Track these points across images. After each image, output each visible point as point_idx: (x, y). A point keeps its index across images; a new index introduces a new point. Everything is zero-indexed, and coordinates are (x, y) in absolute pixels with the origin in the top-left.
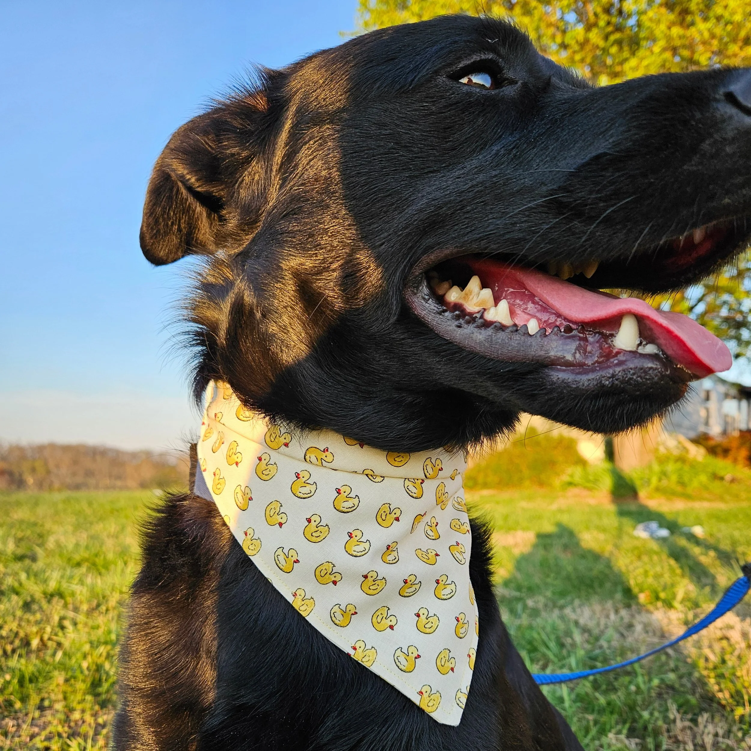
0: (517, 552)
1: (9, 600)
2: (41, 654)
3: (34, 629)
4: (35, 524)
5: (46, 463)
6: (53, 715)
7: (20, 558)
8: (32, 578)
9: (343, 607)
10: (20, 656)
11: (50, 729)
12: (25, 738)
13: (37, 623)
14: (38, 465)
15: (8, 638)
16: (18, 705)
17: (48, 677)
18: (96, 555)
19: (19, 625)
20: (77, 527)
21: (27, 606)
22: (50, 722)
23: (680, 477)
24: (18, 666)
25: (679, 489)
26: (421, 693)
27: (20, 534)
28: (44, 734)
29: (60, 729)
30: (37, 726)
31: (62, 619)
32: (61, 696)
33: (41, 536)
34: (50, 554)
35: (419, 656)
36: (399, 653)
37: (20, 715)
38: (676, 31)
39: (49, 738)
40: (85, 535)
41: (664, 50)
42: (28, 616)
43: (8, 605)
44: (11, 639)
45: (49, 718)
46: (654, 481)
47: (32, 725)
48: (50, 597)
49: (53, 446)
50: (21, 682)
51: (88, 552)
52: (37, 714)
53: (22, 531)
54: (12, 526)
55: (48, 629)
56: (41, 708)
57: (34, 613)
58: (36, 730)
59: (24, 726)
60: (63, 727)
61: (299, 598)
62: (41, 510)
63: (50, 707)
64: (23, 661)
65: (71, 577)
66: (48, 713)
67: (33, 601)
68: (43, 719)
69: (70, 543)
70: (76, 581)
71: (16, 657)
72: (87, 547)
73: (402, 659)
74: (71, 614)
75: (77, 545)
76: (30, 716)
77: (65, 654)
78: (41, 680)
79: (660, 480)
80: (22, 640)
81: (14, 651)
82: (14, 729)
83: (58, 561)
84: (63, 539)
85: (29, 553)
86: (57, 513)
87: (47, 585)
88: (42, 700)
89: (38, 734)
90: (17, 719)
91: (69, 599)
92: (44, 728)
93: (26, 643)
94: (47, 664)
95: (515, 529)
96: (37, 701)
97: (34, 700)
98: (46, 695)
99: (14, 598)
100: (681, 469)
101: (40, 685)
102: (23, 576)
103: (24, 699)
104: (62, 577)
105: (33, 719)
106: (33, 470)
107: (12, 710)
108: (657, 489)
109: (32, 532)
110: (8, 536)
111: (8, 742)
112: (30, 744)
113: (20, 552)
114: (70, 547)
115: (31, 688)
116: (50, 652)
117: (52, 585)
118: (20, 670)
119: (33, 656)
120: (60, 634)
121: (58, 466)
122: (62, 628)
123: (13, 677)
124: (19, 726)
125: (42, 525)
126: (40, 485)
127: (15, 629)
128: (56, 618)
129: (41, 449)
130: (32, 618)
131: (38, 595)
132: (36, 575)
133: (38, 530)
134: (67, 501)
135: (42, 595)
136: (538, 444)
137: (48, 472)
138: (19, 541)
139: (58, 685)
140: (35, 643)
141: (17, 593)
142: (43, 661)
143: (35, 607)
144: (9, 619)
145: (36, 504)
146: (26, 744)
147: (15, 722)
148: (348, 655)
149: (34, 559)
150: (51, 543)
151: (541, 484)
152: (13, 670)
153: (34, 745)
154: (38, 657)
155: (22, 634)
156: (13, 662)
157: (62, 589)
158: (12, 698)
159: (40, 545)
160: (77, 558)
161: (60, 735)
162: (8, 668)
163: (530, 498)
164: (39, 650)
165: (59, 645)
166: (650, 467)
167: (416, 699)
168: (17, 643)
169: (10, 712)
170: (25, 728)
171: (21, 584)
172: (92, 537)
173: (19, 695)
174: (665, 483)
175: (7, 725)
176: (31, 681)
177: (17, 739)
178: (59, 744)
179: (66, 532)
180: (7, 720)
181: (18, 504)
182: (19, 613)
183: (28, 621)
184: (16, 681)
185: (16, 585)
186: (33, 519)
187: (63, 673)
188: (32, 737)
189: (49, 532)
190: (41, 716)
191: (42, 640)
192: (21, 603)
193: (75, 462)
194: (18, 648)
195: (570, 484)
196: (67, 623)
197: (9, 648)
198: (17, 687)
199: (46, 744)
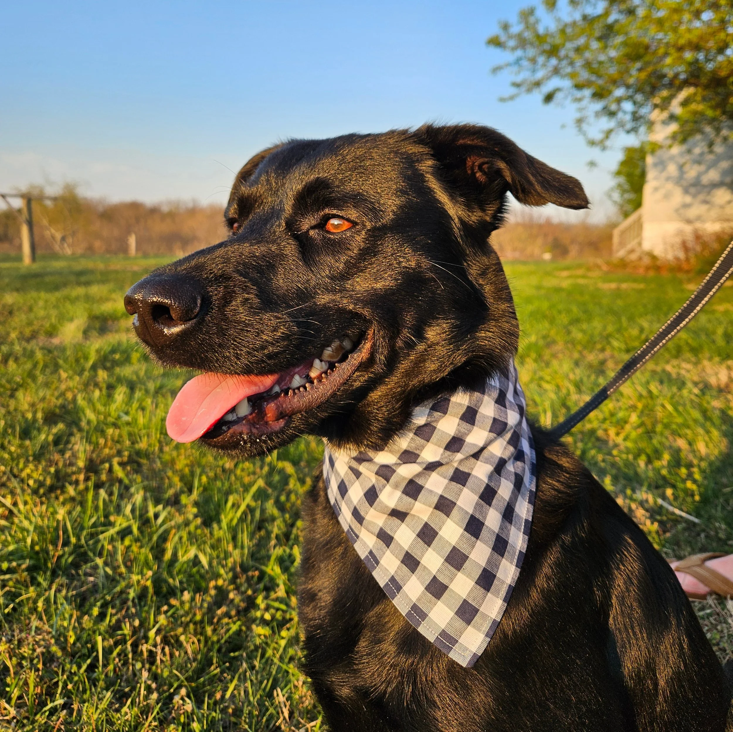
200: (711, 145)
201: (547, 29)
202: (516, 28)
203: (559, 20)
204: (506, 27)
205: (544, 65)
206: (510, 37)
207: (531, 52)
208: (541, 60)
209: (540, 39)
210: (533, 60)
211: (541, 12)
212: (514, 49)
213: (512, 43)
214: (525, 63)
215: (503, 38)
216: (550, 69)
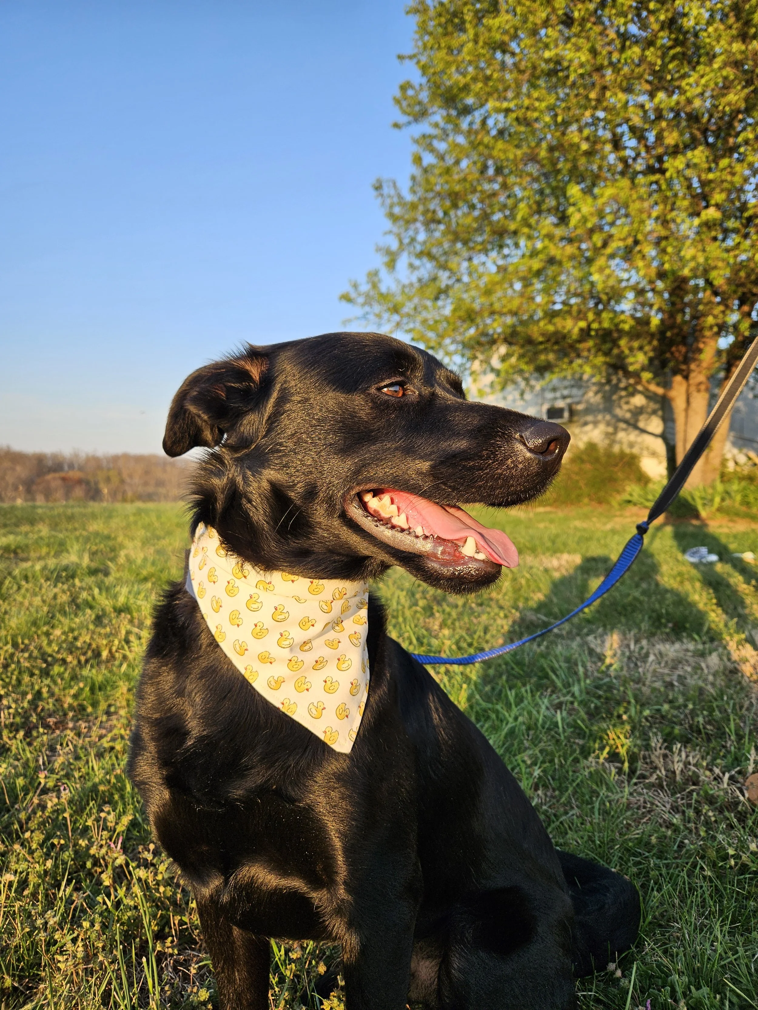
0: (557, 575)
1: (84, 615)
2: (109, 665)
3: (105, 642)
4: (108, 538)
5: (120, 474)
6: (118, 720)
7: (93, 572)
8: (104, 594)
9: (276, 678)
10: (92, 666)
11: (115, 731)
12: (95, 738)
13: (107, 636)
14: (112, 473)
15: (82, 648)
16: (90, 709)
17: (114, 687)
18: (162, 571)
19: (92, 638)
20: (145, 542)
21: (99, 620)
22: (115, 726)
23: (745, 496)
24: (90, 675)
25: (744, 509)
26: (325, 732)
27: (94, 548)
28: (110, 735)
29: (122, 732)
30: (104, 728)
31: (128, 633)
32: (124, 703)
33: (113, 550)
34: (120, 568)
35: (324, 708)
36: (311, 706)
37: (91, 718)
38: (737, 46)
39: (113, 740)
40: (152, 550)
41: (725, 65)
42: (98, 629)
43: (82, 618)
44: (84, 650)
45: (115, 722)
46: (717, 500)
47: (101, 727)
48: (119, 611)
49: (126, 457)
50: (92, 690)
51: (154, 568)
52: (104, 718)
53: (96, 545)
54: (87, 540)
55: (116, 642)
56: (108, 713)
57: (105, 627)
58: (104, 732)
59: (94, 728)
60: (125, 730)
61: (249, 671)
62: (115, 523)
63: (116, 713)
64: (94, 671)
65: (139, 593)
66: (114, 717)
67: (104, 614)
68: (110, 723)
69: (139, 557)
70: (142, 596)
71: (89, 667)
72: (153, 564)
73: (313, 710)
74: (136, 630)
75: (145, 559)
76: (100, 719)
77: (129, 666)
78: (109, 688)
79: (723, 500)
80: (93, 651)
81: (87, 661)
82: (86, 730)
83: (126, 575)
84: (133, 555)
85: (102, 567)
86: (128, 526)
87: (117, 601)
88: (110, 706)
89: (105, 736)
90: (89, 722)
91: (135, 614)
92: (110, 731)
93: (97, 654)
94: (114, 674)
95: (562, 552)
96: (105, 707)
97: (103, 706)
98: (113, 702)
99: (88, 611)
100: (744, 489)
101: (108, 693)
102: (96, 591)
103: (95, 704)
104: (130, 592)
105: (101, 722)
106: (108, 480)
107: (85, 713)
108: (719, 510)
109: (105, 546)
110: (84, 551)
111: (81, 741)
112: (99, 744)
113: (94, 565)
114: (139, 561)
115: (100, 696)
116: (117, 663)
117: (122, 600)
118: (92, 678)
119: (103, 667)
120: (126, 647)
121: (131, 476)
122: (127, 642)
123: (85, 686)
124: (90, 728)
125: (115, 539)
126: (114, 495)
127: (88, 641)
128: (123, 632)
129: (116, 459)
130: (103, 631)
131: (109, 609)
132: (108, 589)
133: (111, 543)
134: (139, 513)
135: (112, 610)
136: (597, 460)
137: (122, 481)
138: (93, 554)
139: (122, 694)
140: (105, 654)
141: (91, 607)
142: (111, 671)
143: (106, 621)
144: (84, 631)
145: (110, 517)
146: (95, 743)
147: (87, 724)
148: (278, 709)
149: (107, 574)
150: (122, 560)
151: (600, 502)
152: (85, 679)
153: (102, 744)
154: (106, 668)
155: (94, 646)
156: (86, 672)
157: (129, 604)
158: (85, 703)
159: (112, 560)
160: (144, 573)
161: (122, 737)
162: (82, 676)
163: (586, 517)
164: (108, 661)
165: (125, 657)
166: (713, 487)
167: (321, 736)
168: (90, 654)
169: (83, 715)
170: (95, 731)
171: (94, 598)
172: (158, 552)
173: (90, 701)
174: (727, 502)
175: (80, 725)
176: (100, 689)
177: (87, 739)
178: (122, 745)
179: (135, 548)
180: (80, 722)
181: (94, 516)
182: (91, 627)
183: (100, 634)
184: (87, 689)
185: (90, 598)
186: (106, 532)
187: (127, 683)
188: (101, 737)
189: (122, 547)
190: (108, 720)
191: (110, 651)
192: (93, 617)
193: (147, 472)
194: (90, 658)
195: (629, 502)
196: (132, 638)
197: (83, 659)
198: (89, 694)
199: (111, 744)
200: (522, 394)
201: (388, 288)
202: (365, 287)
203: (398, 281)
204: (355, 286)
205: (389, 321)
206: (359, 295)
207: (377, 308)
208: (386, 316)
209: (384, 297)
210: (379, 316)
211: (384, 273)
212: (363, 305)
213: (361, 300)
214: (371, 317)
215: (353, 295)
216: (394, 324)
